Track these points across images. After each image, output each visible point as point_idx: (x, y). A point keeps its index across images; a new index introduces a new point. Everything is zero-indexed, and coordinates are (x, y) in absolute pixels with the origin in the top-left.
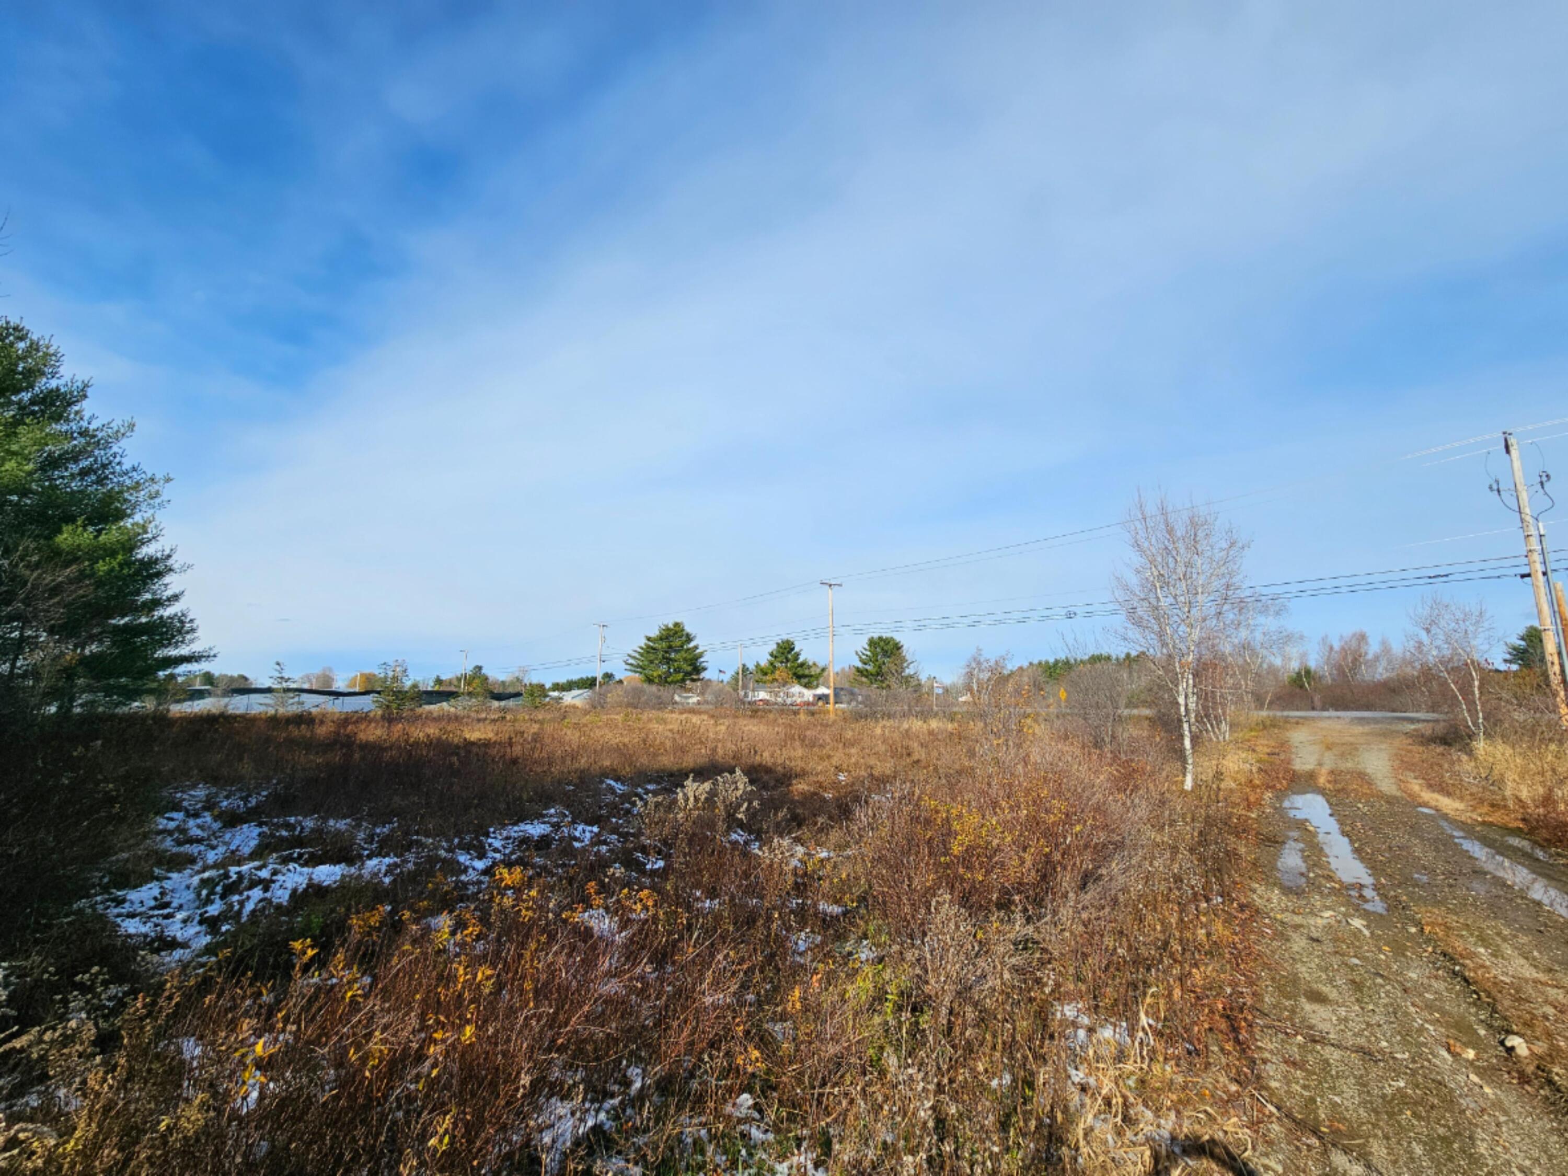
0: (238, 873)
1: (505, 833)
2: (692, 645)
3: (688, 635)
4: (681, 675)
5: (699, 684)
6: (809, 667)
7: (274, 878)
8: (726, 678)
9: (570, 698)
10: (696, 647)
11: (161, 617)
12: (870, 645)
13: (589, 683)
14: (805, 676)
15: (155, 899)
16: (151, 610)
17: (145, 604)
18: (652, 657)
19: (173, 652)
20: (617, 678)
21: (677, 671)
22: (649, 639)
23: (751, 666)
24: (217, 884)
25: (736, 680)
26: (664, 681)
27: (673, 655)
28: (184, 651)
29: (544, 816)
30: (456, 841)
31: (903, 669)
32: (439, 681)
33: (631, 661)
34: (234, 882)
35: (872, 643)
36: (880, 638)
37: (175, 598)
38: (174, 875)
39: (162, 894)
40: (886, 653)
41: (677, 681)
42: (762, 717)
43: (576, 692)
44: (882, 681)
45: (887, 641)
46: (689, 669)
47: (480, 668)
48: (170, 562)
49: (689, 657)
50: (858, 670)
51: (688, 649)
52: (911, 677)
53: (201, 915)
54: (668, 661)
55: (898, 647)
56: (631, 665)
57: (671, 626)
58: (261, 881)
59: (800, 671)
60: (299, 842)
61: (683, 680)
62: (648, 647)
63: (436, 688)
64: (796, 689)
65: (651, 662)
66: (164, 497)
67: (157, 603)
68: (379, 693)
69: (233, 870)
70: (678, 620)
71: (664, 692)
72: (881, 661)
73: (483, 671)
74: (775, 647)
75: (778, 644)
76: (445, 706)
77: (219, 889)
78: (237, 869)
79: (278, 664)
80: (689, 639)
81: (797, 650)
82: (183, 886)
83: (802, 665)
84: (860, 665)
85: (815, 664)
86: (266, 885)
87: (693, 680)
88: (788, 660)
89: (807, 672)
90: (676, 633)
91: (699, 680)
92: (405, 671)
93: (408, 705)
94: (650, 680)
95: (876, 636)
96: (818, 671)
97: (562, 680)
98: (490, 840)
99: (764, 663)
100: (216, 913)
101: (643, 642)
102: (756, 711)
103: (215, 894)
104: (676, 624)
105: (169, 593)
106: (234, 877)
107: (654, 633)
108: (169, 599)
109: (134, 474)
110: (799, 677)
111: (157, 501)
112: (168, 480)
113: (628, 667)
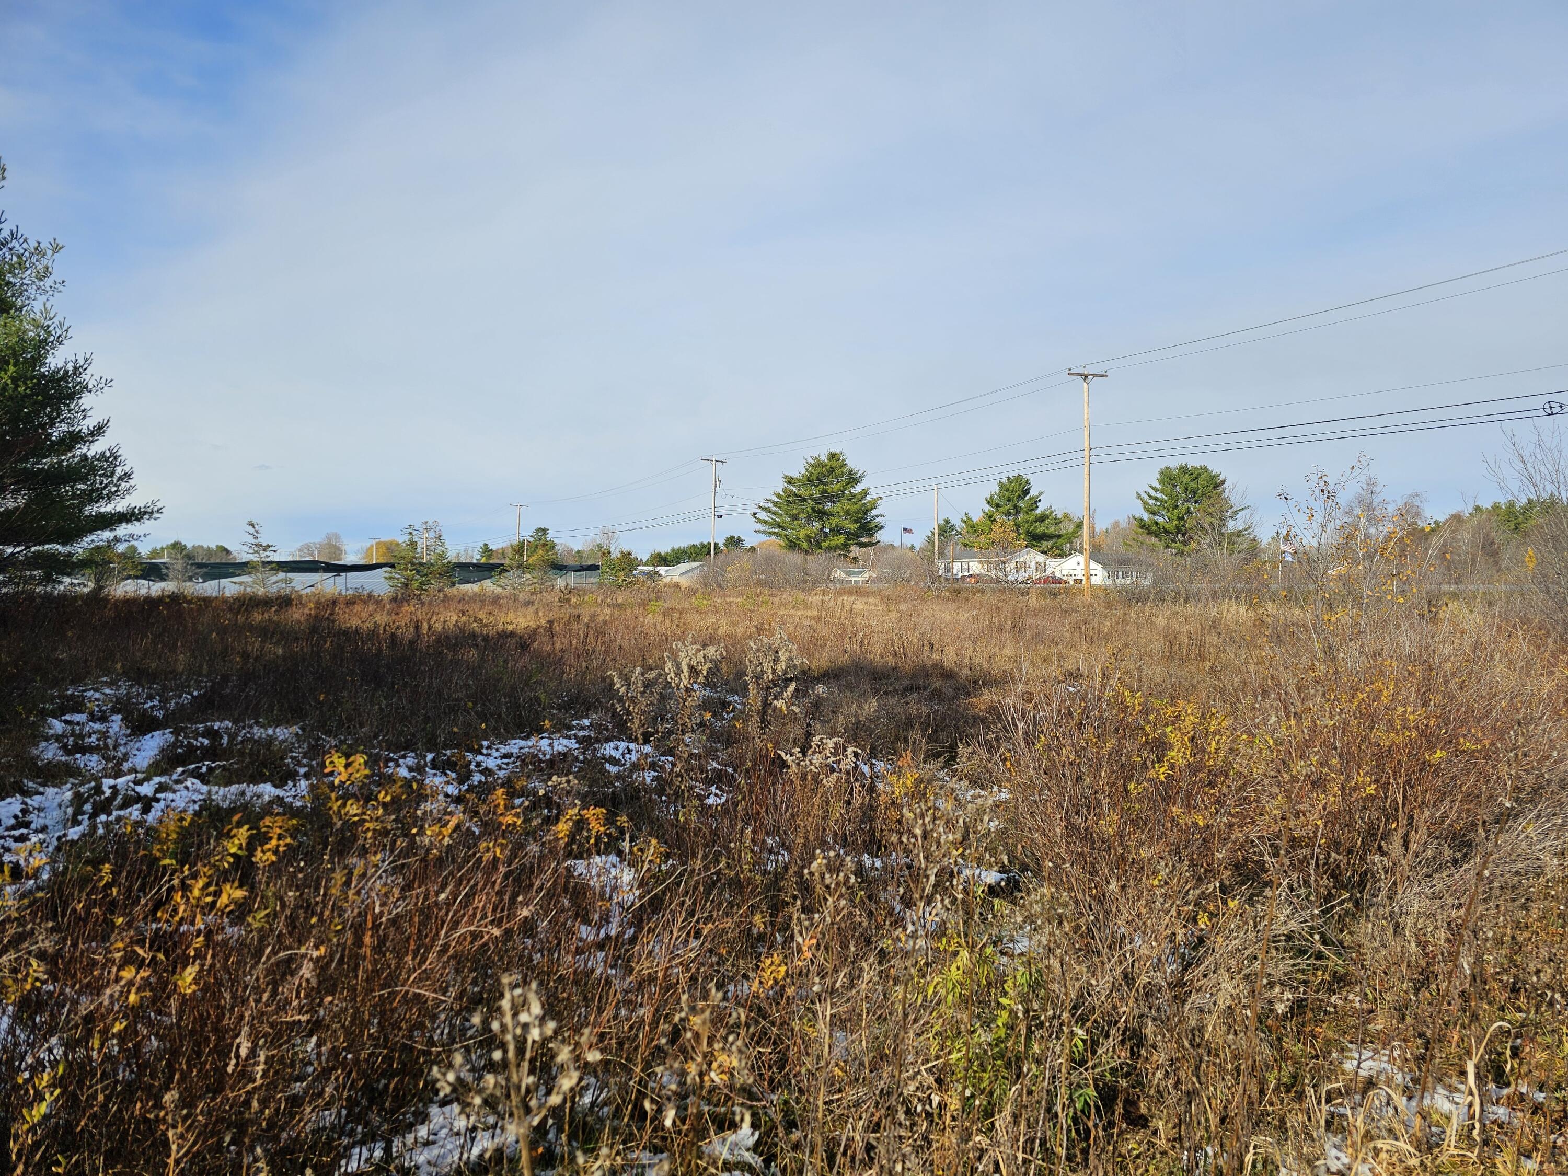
0: (114, 787)
1: (504, 749)
2: (858, 489)
3: (851, 472)
4: (841, 539)
5: (870, 550)
6: (1057, 522)
7: (158, 795)
8: (918, 540)
9: (671, 574)
10: (865, 493)
11: (84, 457)
12: (1161, 482)
13: (700, 552)
14: (1049, 537)
15: (16, 817)
16: (71, 448)
17: (61, 441)
18: (796, 509)
19: (106, 508)
20: (747, 544)
21: (836, 531)
22: (790, 481)
23: (957, 522)
24: (86, 801)
25: (930, 540)
26: (815, 543)
27: (828, 506)
28: (119, 505)
29: (570, 728)
30: (430, 757)
31: (1223, 522)
32: (487, 551)
33: (763, 515)
34: (107, 798)
35: (1167, 477)
36: (1184, 470)
37: (100, 430)
38: (51, 791)
39: (25, 812)
40: (1193, 495)
41: (836, 548)
42: (967, 599)
43: (685, 566)
44: (1185, 543)
45: (1195, 474)
46: (853, 527)
47: (544, 531)
48: (85, 377)
49: (853, 508)
50: (1143, 525)
51: (852, 496)
52: (1239, 534)
53: (59, 838)
54: (822, 515)
55: (1216, 484)
56: (765, 522)
57: (824, 458)
58: (139, 798)
59: (1040, 529)
60: (212, 753)
61: (846, 546)
62: (789, 493)
63: (483, 561)
64: (1033, 557)
65: (795, 518)
66: (56, 276)
67: (75, 438)
68: (392, 566)
69: (107, 782)
70: (833, 450)
71: (816, 561)
72: (1182, 508)
73: (549, 536)
74: (997, 489)
75: (1001, 485)
76: (489, 586)
77: (88, 807)
78: (111, 782)
79: (252, 525)
80: (853, 479)
81: (1033, 493)
82: (56, 804)
83: (1042, 519)
84: (1146, 517)
85: (1066, 516)
86: (147, 804)
87: (862, 545)
88: (1017, 510)
89: (1052, 530)
90: (832, 471)
91: (871, 544)
92: (439, 537)
93: (435, 584)
94: (793, 545)
95: (1174, 464)
96: (1072, 528)
97: (665, 548)
98: (480, 758)
99: (977, 517)
100: (76, 838)
101: (780, 486)
102: (957, 592)
103: (84, 813)
104: (832, 456)
105: (90, 423)
106: (108, 792)
107: (798, 470)
108: (92, 434)
109: (14, 243)
110: (1035, 539)
111: (49, 282)
112: (57, 249)
113: (760, 527)
